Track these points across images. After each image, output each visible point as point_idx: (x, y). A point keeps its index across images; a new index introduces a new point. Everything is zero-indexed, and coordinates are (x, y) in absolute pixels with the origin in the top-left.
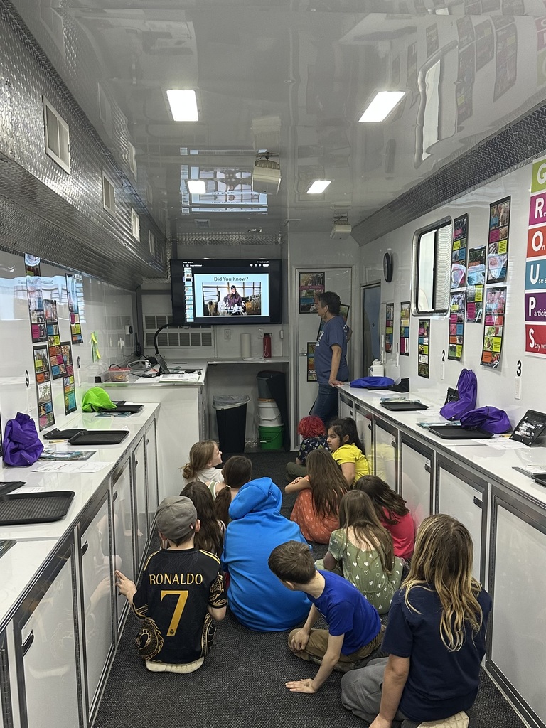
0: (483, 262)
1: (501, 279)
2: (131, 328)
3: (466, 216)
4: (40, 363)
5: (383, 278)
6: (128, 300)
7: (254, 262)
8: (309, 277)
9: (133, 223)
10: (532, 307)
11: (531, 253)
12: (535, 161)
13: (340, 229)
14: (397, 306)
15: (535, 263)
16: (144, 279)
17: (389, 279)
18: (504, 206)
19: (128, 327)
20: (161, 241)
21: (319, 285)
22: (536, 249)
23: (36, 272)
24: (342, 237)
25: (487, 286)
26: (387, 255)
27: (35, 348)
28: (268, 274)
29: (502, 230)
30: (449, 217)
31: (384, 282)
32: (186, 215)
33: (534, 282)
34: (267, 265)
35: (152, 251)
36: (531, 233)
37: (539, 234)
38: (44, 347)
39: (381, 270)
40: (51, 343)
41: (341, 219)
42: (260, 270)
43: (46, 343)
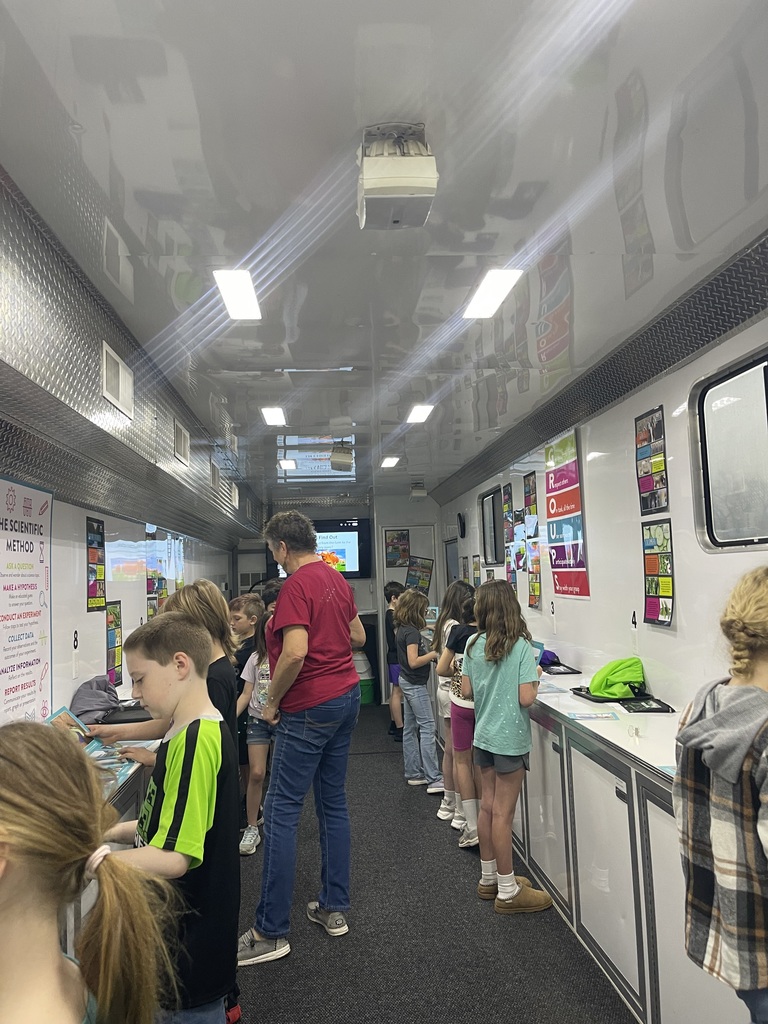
0: (523, 522)
1: (536, 535)
2: (226, 585)
3: (510, 484)
4: (151, 612)
5: (458, 534)
6: (225, 560)
7: (344, 521)
8: (395, 534)
9: (232, 494)
10: (554, 557)
11: (550, 515)
12: (547, 446)
13: (416, 493)
14: (471, 559)
15: (552, 523)
16: (241, 540)
17: (463, 535)
18: (532, 478)
19: (223, 584)
20: (258, 505)
21: (405, 542)
22: (552, 512)
23: (152, 537)
24: (419, 499)
25: (528, 541)
26: (459, 514)
27: (149, 599)
28: (357, 533)
29: (532, 497)
30: (499, 486)
31: (459, 538)
32: (282, 484)
33: (553, 537)
34: (356, 524)
35: (249, 516)
36: (549, 499)
37: (553, 500)
38: (155, 598)
39: (456, 528)
40: (161, 595)
41: (417, 485)
42: (351, 529)
43: (156, 596)
